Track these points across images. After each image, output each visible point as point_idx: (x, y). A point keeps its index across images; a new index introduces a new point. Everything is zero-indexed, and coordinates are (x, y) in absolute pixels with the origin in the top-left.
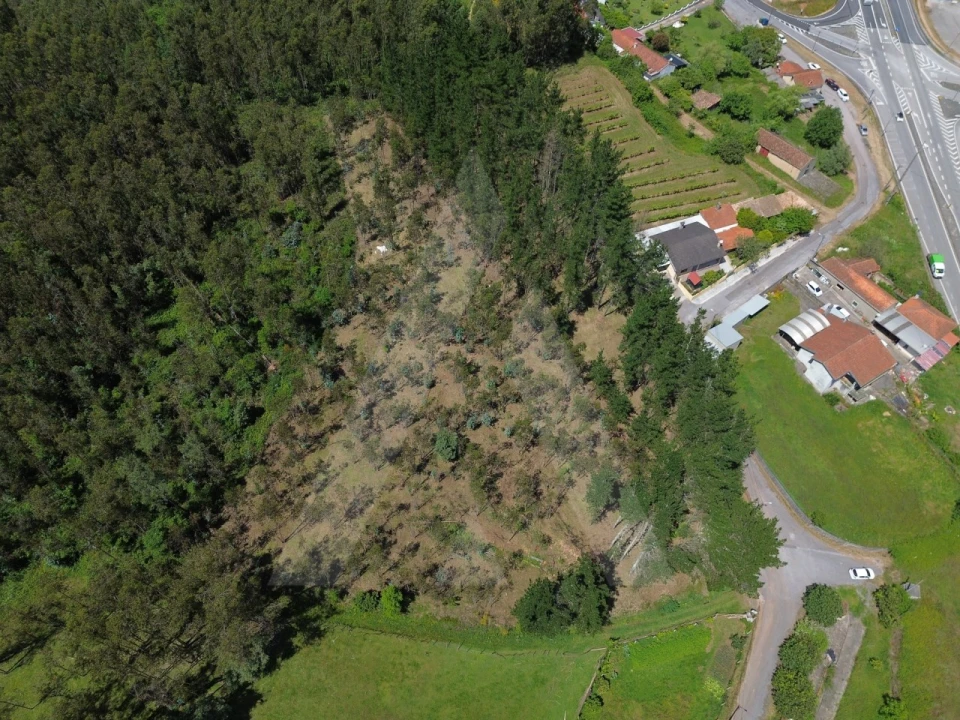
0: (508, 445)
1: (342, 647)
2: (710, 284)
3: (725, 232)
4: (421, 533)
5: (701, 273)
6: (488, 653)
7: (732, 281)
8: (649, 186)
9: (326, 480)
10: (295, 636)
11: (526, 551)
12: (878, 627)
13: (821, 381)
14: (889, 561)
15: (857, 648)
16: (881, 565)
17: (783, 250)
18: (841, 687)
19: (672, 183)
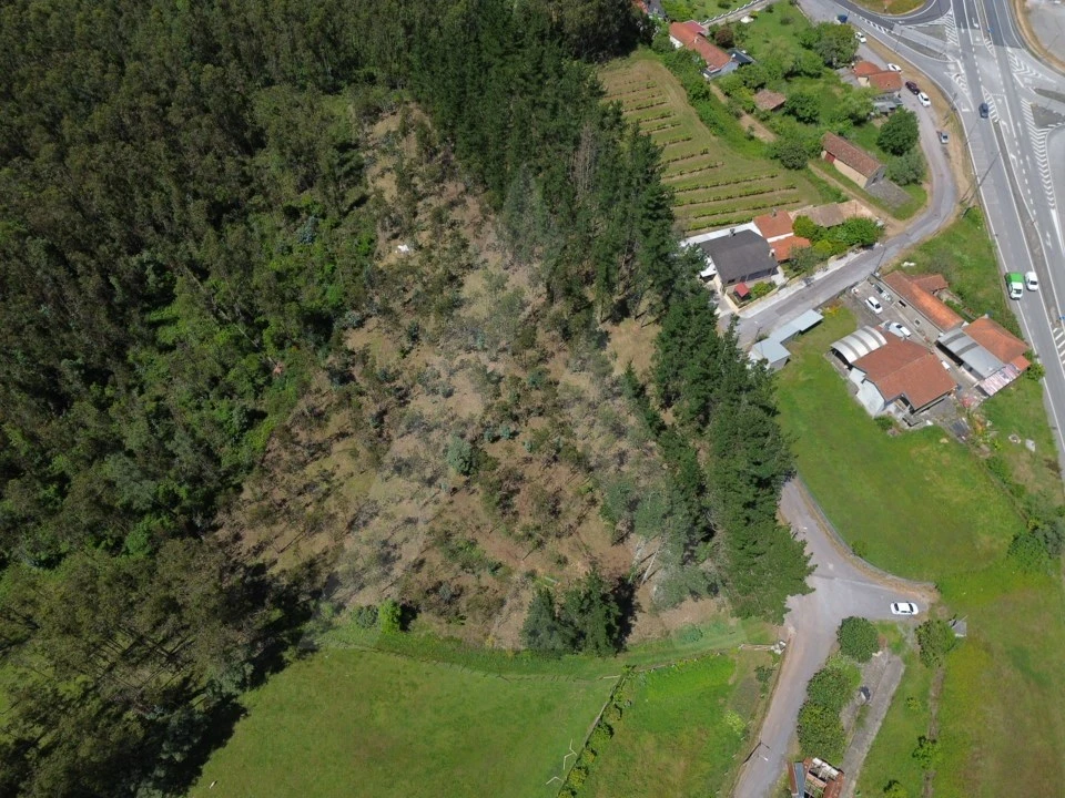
0: (528, 460)
1: (336, 663)
2: (759, 296)
3: (779, 241)
4: (428, 548)
5: (750, 285)
6: (492, 676)
7: (784, 294)
8: (701, 191)
9: (329, 490)
10: (286, 650)
11: (540, 571)
12: (919, 665)
13: (872, 403)
14: (936, 596)
15: (894, 687)
16: (926, 601)
17: (843, 263)
18: (874, 728)
19: (725, 187)
